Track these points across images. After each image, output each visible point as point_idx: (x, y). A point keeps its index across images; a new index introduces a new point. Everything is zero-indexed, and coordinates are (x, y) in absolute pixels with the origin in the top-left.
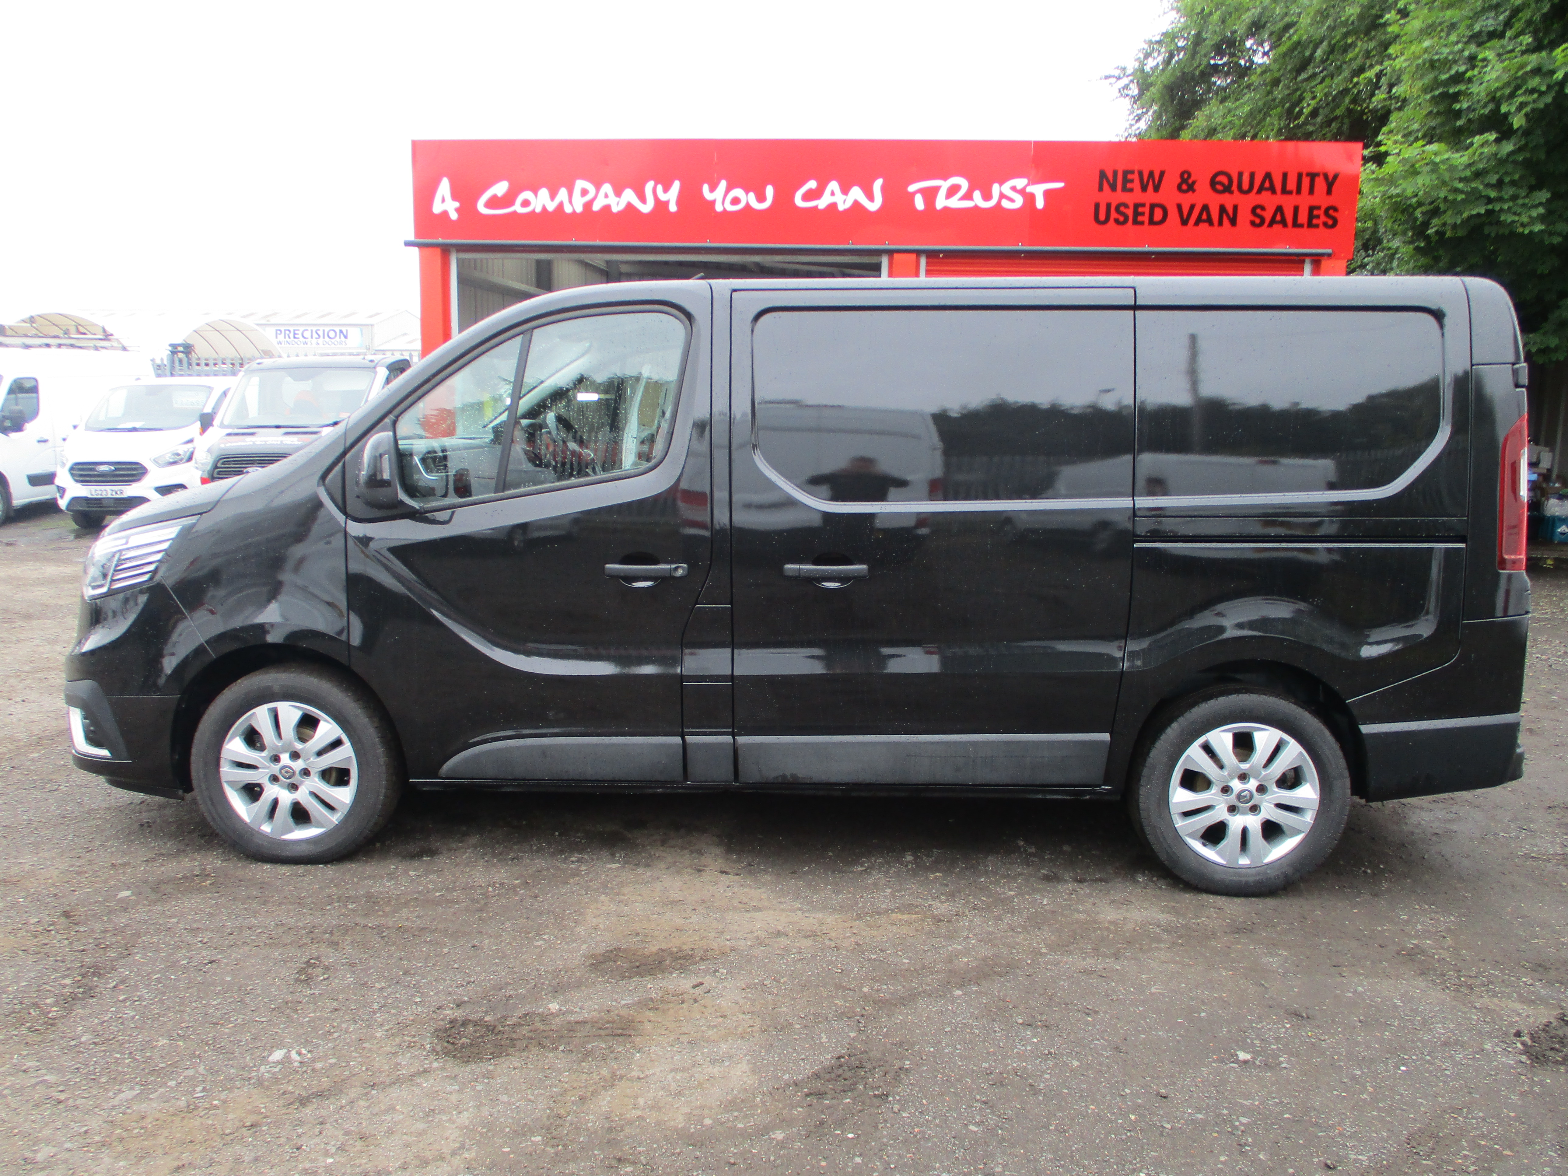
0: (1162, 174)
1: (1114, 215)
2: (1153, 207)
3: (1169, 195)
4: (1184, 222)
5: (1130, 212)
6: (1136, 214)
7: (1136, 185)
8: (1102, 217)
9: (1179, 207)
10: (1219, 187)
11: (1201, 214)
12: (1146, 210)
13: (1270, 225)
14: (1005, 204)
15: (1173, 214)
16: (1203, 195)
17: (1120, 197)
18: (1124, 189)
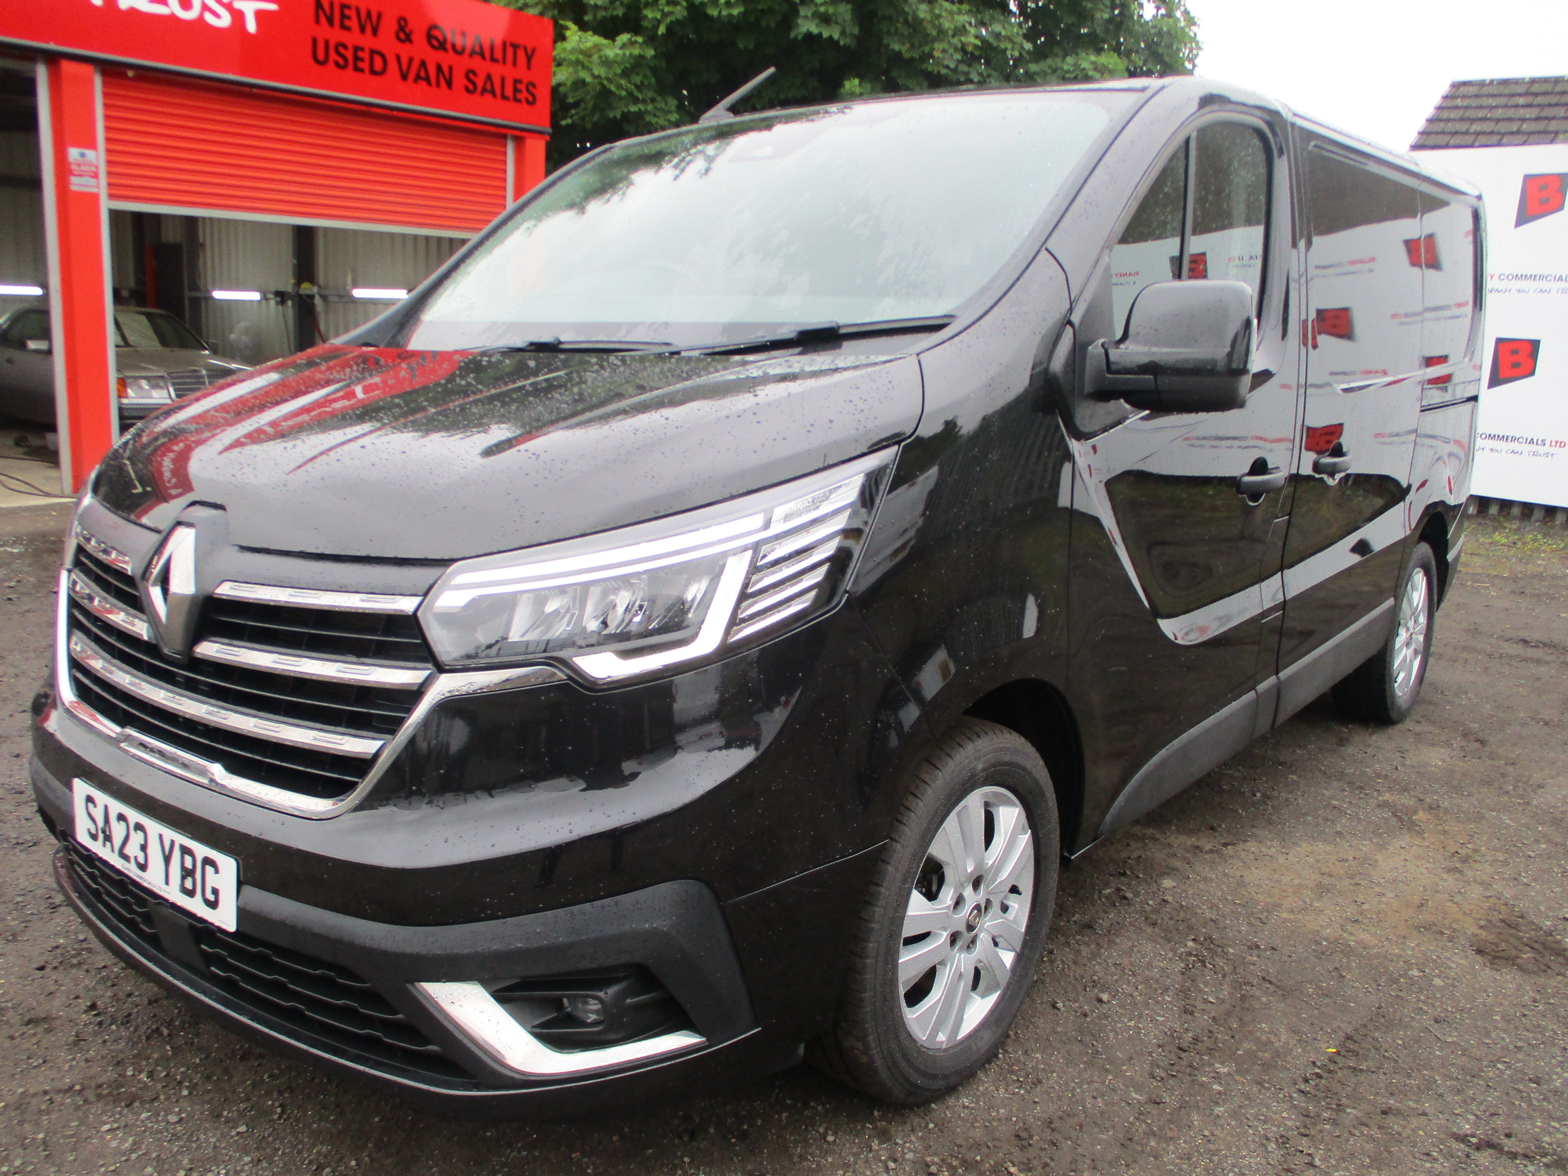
0: (380, 15)
1: (333, 55)
2: (373, 52)
3: (386, 41)
4: (404, 77)
5: (349, 55)
6: (357, 59)
7: (354, 24)
8: (321, 56)
9: (398, 58)
10: (435, 43)
11: (419, 70)
12: (365, 55)
13: (482, 93)
14: (209, 18)
15: (393, 65)
16: (419, 49)
17: (335, 35)
18: (343, 27)
